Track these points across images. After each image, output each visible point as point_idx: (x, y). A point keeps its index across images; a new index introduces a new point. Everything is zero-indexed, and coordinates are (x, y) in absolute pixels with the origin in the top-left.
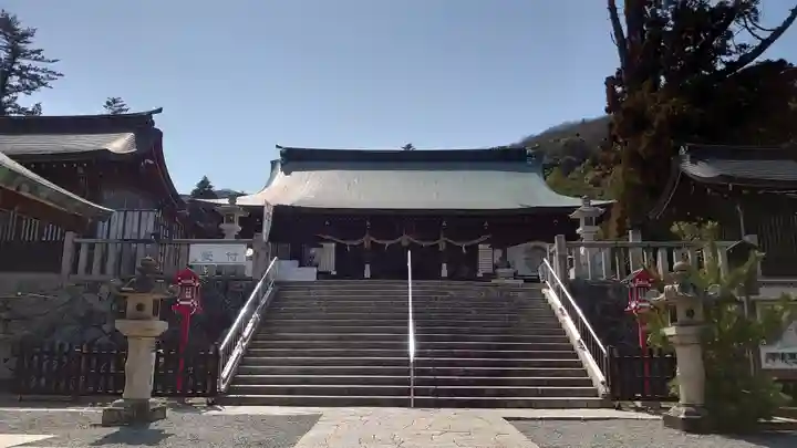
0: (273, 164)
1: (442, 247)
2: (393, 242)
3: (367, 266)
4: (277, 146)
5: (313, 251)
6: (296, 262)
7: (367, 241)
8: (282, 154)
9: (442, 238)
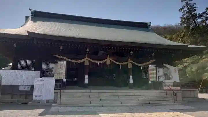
0: (27, 18)
1: (130, 66)
2: (102, 62)
3: (87, 76)
4: (30, 9)
5: (51, 66)
6: (38, 73)
7: (86, 61)
8: (32, 13)
9: (130, 61)
